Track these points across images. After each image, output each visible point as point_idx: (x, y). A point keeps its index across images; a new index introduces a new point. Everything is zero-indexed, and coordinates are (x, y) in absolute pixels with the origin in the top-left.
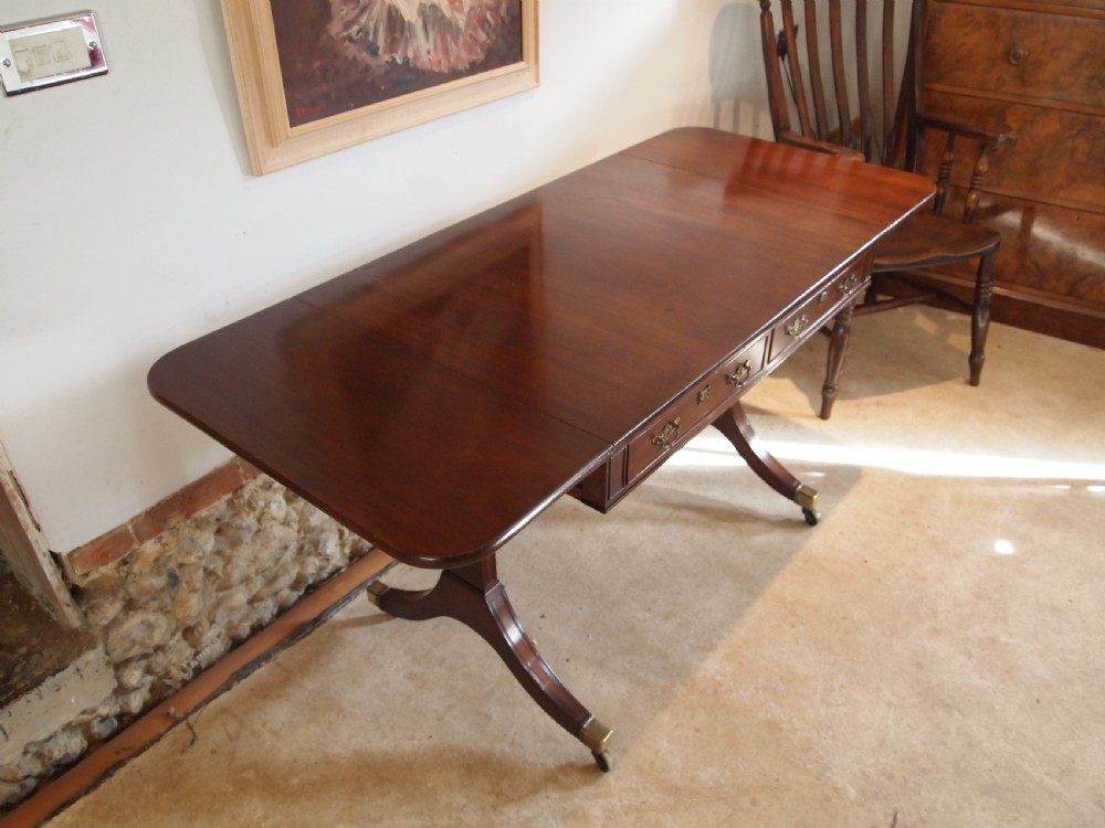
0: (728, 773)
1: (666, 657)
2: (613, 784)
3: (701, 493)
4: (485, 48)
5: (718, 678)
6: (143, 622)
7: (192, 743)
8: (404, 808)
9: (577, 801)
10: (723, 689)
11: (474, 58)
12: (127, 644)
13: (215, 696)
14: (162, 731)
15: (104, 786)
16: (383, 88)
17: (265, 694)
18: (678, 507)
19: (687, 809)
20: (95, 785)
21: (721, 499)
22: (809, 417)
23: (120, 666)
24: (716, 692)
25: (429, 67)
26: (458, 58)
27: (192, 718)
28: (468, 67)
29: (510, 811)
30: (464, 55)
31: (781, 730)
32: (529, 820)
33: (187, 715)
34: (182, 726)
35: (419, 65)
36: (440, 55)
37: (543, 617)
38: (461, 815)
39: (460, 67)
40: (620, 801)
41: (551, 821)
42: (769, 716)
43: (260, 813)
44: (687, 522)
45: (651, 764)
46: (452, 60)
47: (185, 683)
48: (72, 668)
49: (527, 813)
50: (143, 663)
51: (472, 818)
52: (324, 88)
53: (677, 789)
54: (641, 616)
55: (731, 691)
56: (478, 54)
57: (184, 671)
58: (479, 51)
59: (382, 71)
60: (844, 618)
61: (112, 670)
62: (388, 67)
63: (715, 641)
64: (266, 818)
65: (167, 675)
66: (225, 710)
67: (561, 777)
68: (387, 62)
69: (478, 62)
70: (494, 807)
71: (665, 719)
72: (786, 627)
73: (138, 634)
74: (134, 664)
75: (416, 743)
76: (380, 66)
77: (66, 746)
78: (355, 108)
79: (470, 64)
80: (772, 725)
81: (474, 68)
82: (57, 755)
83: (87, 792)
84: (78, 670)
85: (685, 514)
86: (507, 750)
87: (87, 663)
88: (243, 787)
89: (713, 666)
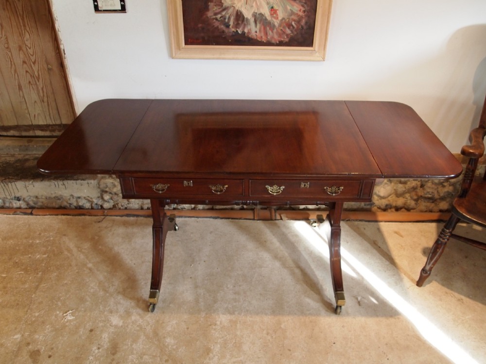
0: (175, 347)
1: (215, 302)
2: (148, 316)
3: (315, 270)
4: (289, 37)
5: (218, 323)
6: (112, 183)
7: (99, 222)
8: (106, 274)
9: (134, 311)
10: (214, 327)
11: (282, 39)
12: (105, 185)
13: (117, 216)
14: (99, 215)
15: (77, 217)
16: (230, 41)
17: (125, 224)
18: (299, 267)
19: (151, 342)
20: (75, 215)
21: (318, 277)
22: (412, 280)
23: (103, 192)
24: (210, 325)
25: (255, 38)
26: (272, 37)
27: (107, 217)
28: (278, 42)
29: (120, 297)
30: (276, 37)
31: (208, 354)
32: (119, 303)
33: (107, 215)
34: (103, 217)
35: (250, 36)
36: (262, 34)
37: (205, 261)
38: (111, 287)
39: (273, 41)
40: (142, 322)
41: (122, 309)
42: (212, 348)
43: (86, 247)
44: (293, 274)
45: (163, 322)
46: (269, 38)
47: (120, 209)
48: (86, 182)
49: (122, 301)
50: (111, 195)
51: (112, 290)
52: (202, 35)
53: (157, 335)
54: (229, 286)
55: (215, 330)
56: (285, 38)
57: (122, 206)
58: (286, 37)
59: (231, 34)
60: (290, 350)
61: (99, 190)
62: (234, 34)
63: (236, 313)
64: (85, 249)
65: (117, 204)
66: (114, 221)
67: (141, 302)
68: (233, 31)
69: (284, 42)
70: (119, 292)
71: (186, 317)
72: (265, 332)
73: (110, 185)
74: (108, 194)
75: (130, 262)
76: (230, 32)
77: (84, 204)
78: (216, 45)
79: (279, 41)
80: (208, 351)
81: (281, 44)
82: (80, 204)
83: (73, 216)
84: (88, 183)
85: (297, 271)
86: (143, 283)
87: (91, 183)
88: (93, 239)
89: (223, 319)
